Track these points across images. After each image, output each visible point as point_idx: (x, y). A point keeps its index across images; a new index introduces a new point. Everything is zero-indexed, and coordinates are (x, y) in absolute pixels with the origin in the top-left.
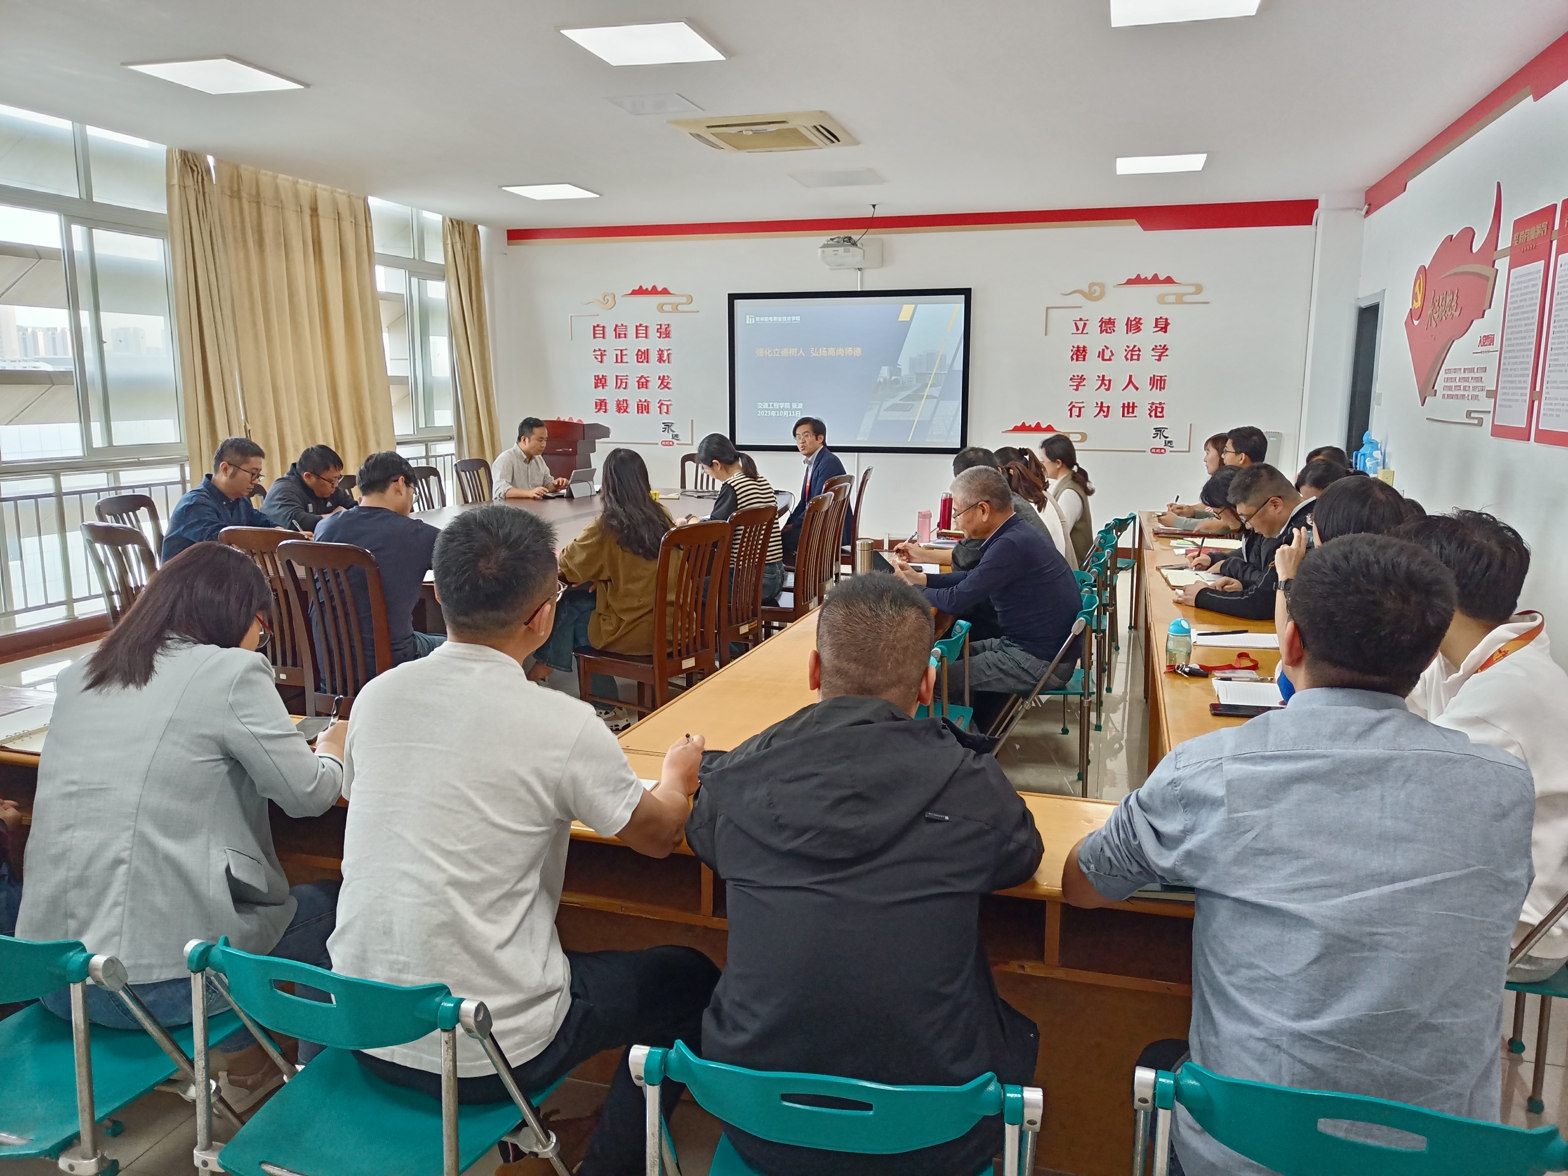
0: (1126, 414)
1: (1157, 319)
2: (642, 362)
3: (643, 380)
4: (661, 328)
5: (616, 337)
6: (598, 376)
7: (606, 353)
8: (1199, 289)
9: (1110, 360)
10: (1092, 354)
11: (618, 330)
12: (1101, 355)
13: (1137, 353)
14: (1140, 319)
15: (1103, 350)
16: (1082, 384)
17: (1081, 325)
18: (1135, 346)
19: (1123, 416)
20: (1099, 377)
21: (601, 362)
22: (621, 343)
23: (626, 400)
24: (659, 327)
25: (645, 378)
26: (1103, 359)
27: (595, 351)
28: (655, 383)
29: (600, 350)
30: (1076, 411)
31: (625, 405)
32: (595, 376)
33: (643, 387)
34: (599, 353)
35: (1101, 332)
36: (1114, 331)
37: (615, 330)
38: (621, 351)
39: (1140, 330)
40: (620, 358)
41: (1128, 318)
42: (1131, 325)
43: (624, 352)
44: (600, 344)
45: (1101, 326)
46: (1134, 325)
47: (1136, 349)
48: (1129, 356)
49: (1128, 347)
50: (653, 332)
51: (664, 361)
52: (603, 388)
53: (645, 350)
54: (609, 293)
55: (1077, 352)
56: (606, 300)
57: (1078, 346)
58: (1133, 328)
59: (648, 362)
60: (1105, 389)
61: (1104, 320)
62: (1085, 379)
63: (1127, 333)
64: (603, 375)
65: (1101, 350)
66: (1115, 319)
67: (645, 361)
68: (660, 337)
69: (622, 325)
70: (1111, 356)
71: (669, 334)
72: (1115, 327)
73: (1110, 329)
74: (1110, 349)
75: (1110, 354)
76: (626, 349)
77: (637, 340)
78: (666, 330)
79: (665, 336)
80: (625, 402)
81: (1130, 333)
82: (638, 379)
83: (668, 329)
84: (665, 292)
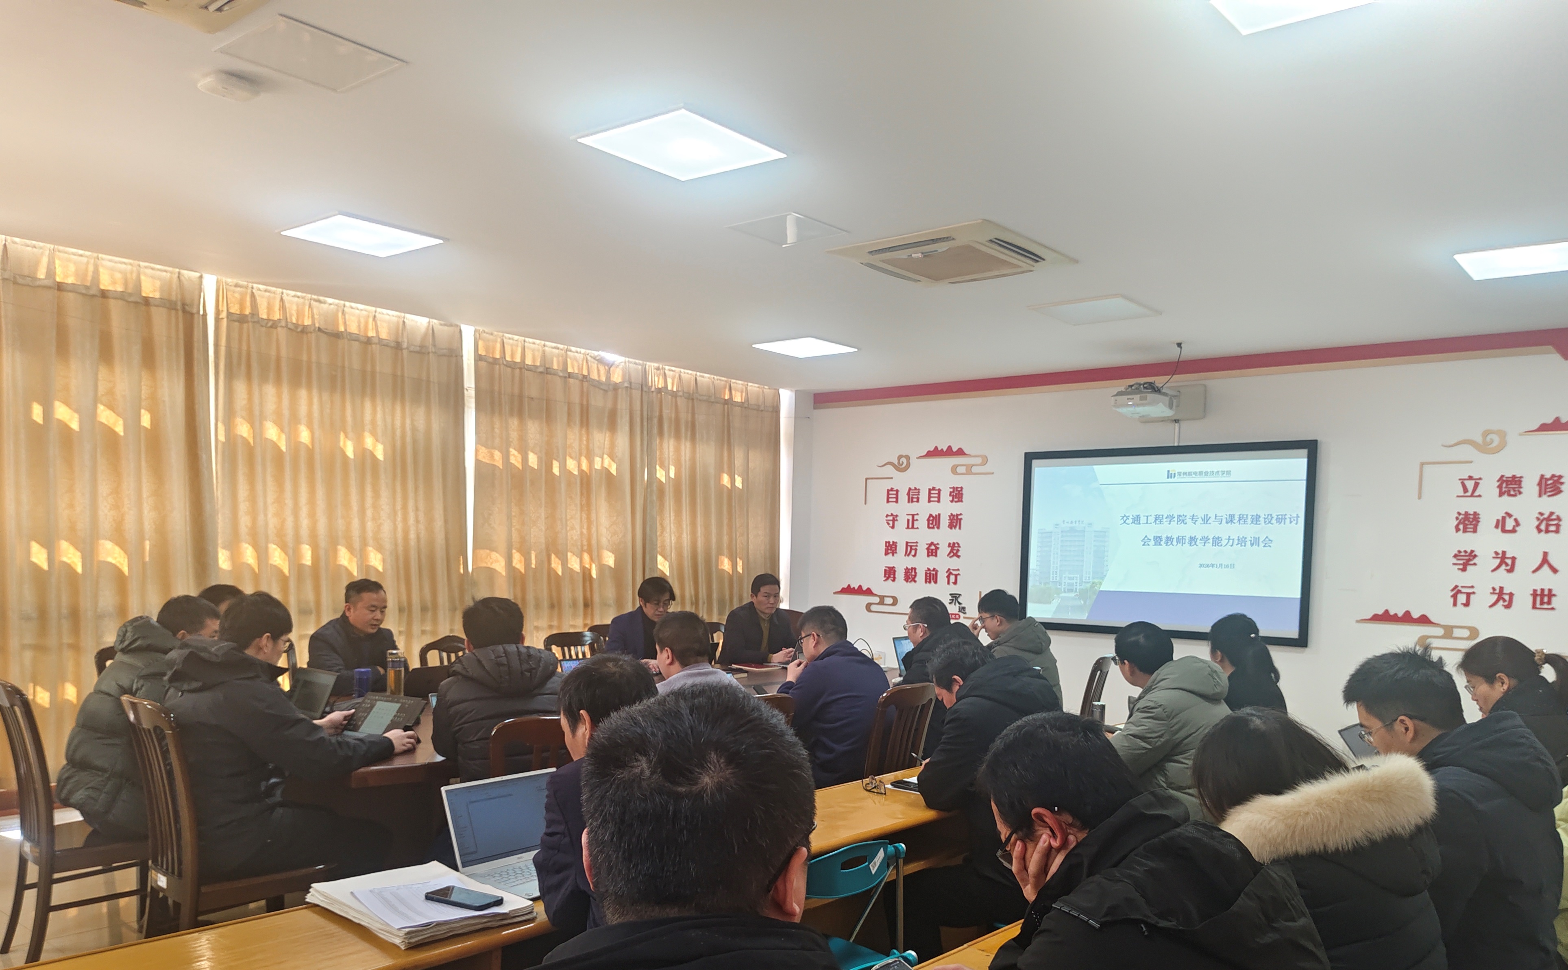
0: (1538, 606)
2: (933, 528)
3: (933, 547)
4: (954, 492)
5: (909, 502)
6: (889, 542)
7: (898, 518)
9: (1513, 531)
10: (1487, 523)
11: (911, 493)
12: (1501, 524)
13: (1556, 522)
14: (1560, 477)
15: (1504, 518)
16: (1472, 562)
17: (1470, 485)
18: (1552, 513)
19: (1534, 607)
20: (1496, 553)
21: (893, 527)
22: (913, 508)
23: (915, 569)
24: (952, 490)
25: (935, 545)
26: (1504, 531)
27: (887, 516)
28: (944, 550)
29: (892, 515)
30: (1462, 598)
31: (913, 574)
32: (886, 542)
33: (932, 555)
34: (891, 518)
35: (1501, 494)
36: (1520, 493)
37: (908, 494)
38: (913, 516)
39: (1562, 491)
40: (912, 523)
41: (1542, 476)
42: (1546, 485)
43: (916, 517)
44: (892, 508)
45: (1500, 487)
46: (1551, 486)
48: (1543, 527)
49: (1541, 514)
50: (945, 496)
51: (955, 527)
52: (893, 555)
53: (936, 515)
54: (904, 455)
55: (1464, 521)
56: (901, 462)
57: (1466, 512)
58: (1549, 490)
59: (938, 528)
60: (1505, 570)
61: (1504, 479)
62: (1475, 556)
63: (1540, 496)
64: (893, 542)
65: (1500, 518)
66: (1521, 477)
67: (935, 527)
68: (952, 501)
69: (915, 489)
70: (1514, 527)
71: (962, 497)
72: (1521, 488)
73: (1514, 491)
74: (1513, 518)
75: (1514, 523)
76: (917, 514)
77: (929, 504)
78: (959, 494)
79: (957, 500)
80: (914, 571)
81: (1544, 496)
82: (928, 546)
83: (961, 493)
84: (961, 453)
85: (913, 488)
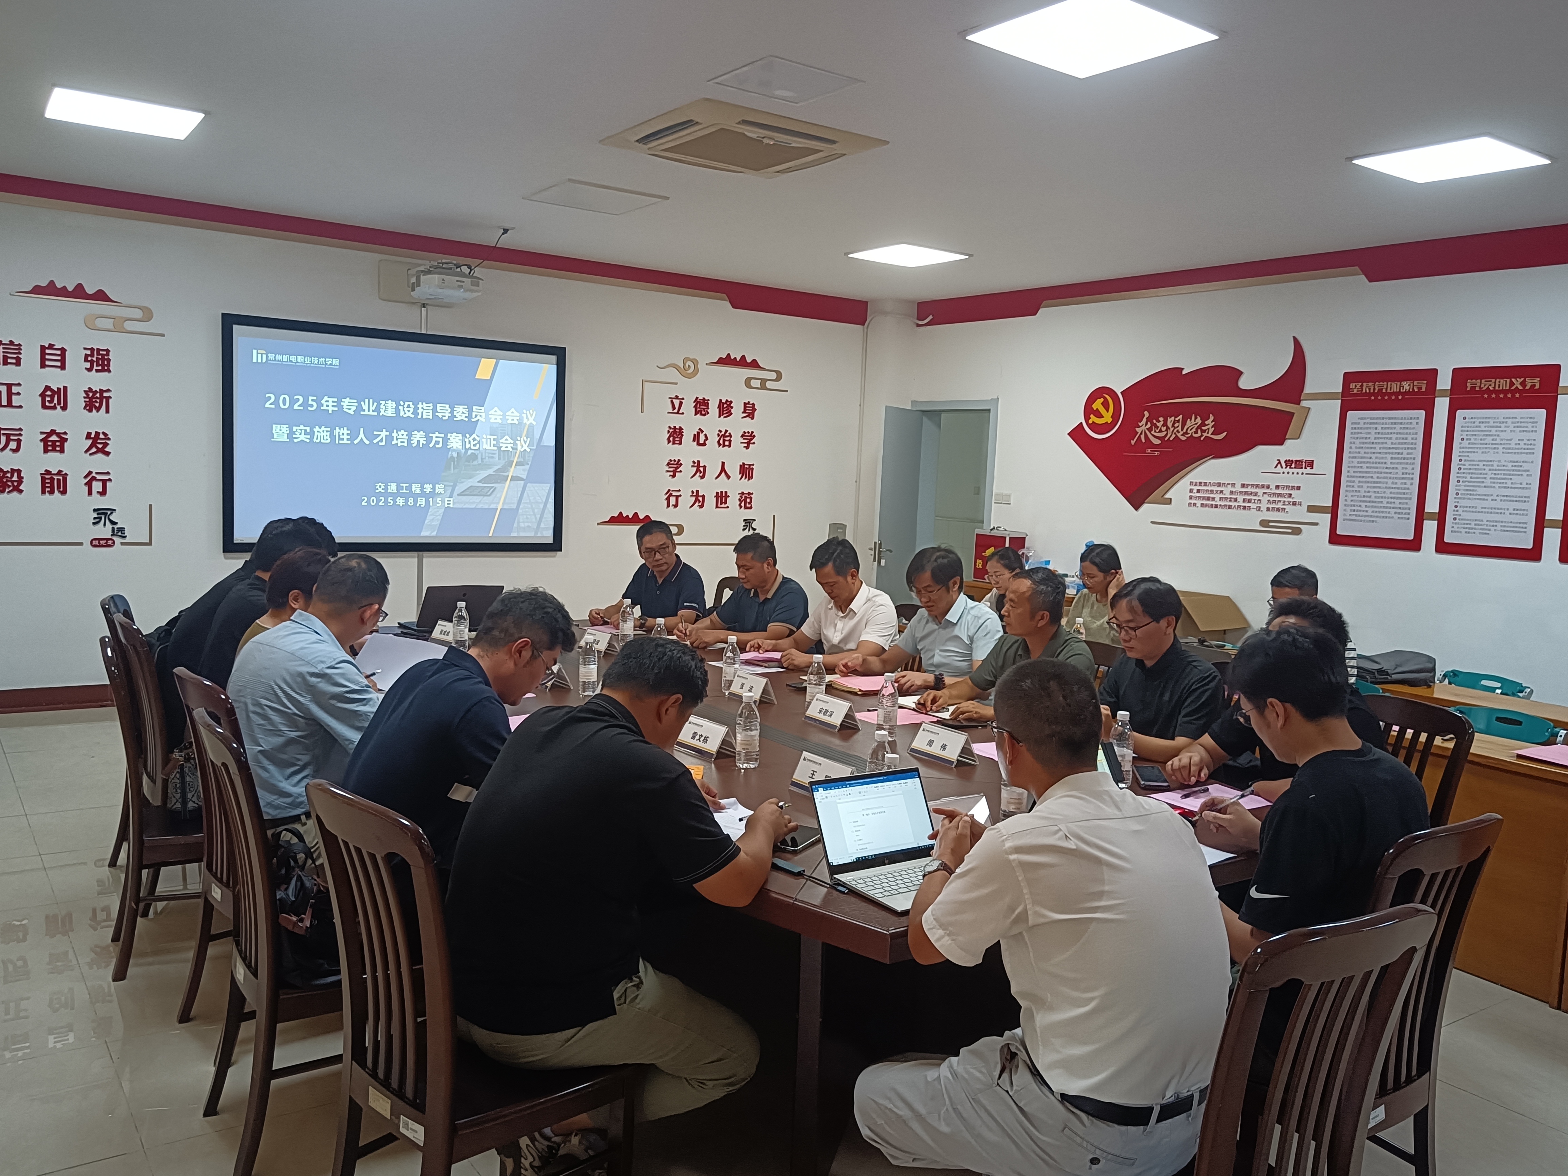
0: (719, 505)
1: (745, 404)
2: (54, 408)
3: (54, 438)
4: (92, 355)
8: (779, 376)
9: (704, 444)
10: (687, 437)
12: (696, 438)
13: (728, 439)
14: (731, 402)
15: (698, 433)
16: (679, 470)
17: (677, 402)
18: (726, 431)
19: (717, 507)
20: (694, 462)
22: (8, 373)
23: (19, 472)
24: (89, 352)
25: (58, 435)
26: (699, 444)
28: (77, 443)
30: (673, 500)
31: (15, 478)
33: (54, 450)
35: (696, 414)
36: (708, 413)
38: (9, 386)
39: (732, 414)
41: (721, 400)
42: (723, 408)
43: (15, 389)
45: (695, 407)
48: (721, 442)
49: (720, 431)
50: (75, 359)
51: (98, 409)
53: (59, 389)
55: (673, 435)
57: (674, 427)
58: (725, 412)
59: (64, 408)
60: (700, 476)
61: (698, 400)
62: (681, 465)
63: (719, 416)
66: (709, 400)
67: (58, 407)
68: (89, 370)
69: (11, 343)
70: (705, 441)
71: (109, 365)
72: (708, 409)
73: (704, 411)
74: (704, 433)
75: (704, 438)
76: (19, 385)
77: (43, 370)
78: (103, 359)
79: (100, 368)
80: (16, 474)
81: (722, 417)
82: (44, 436)
83: (106, 357)
84: (101, 296)
85: (6, 341)
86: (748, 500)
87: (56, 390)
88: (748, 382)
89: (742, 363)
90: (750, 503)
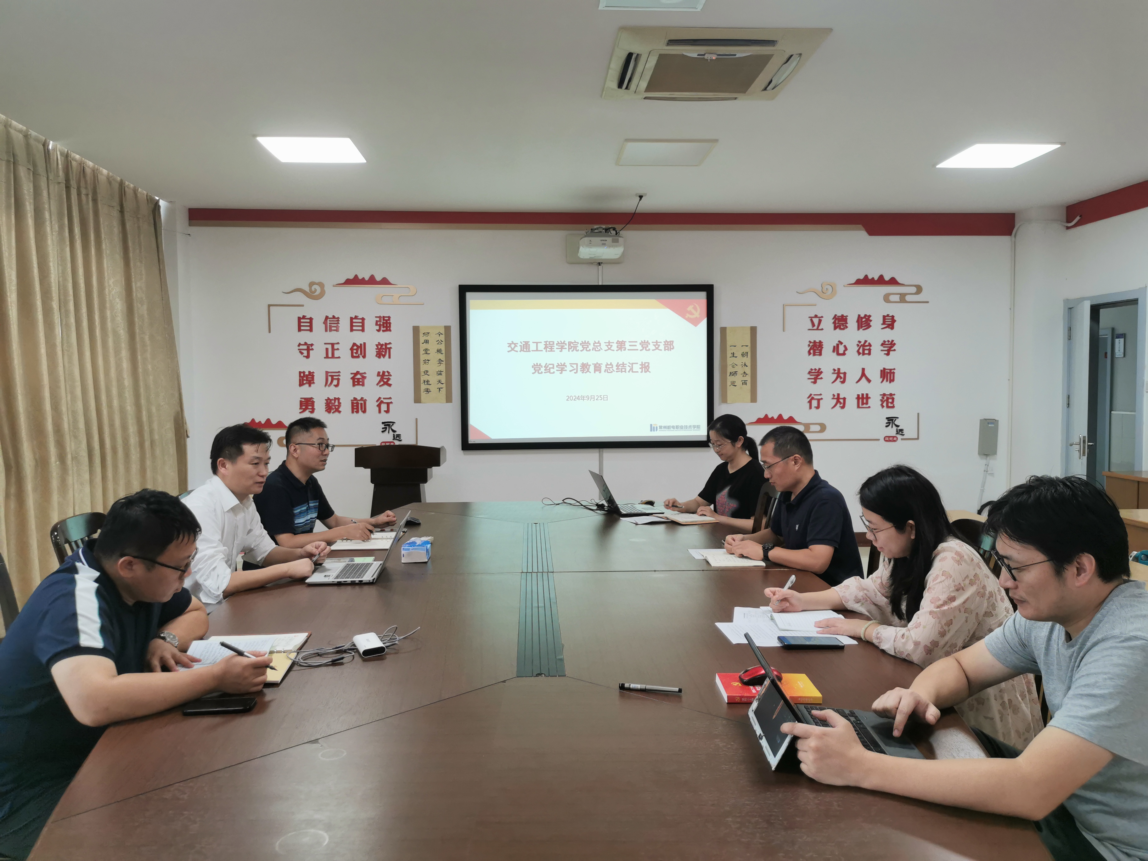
0: (860, 406)
1: (884, 317)
2: (358, 357)
3: (359, 376)
4: (380, 321)
5: (326, 331)
6: (304, 372)
7: (313, 347)
8: (919, 289)
9: (844, 354)
10: (827, 349)
11: (328, 322)
12: (836, 349)
13: (868, 348)
14: (870, 316)
15: (838, 345)
16: (819, 377)
17: (816, 321)
18: (866, 341)
19: (858, 407)
20: (834, 370)
21: (308, 357)
22: (332, 337)
23: (339, 399)
24: (378, 319)
25: (361, 374)
26: (838, 354)
27: (300, 345)
28: (372, 379)
29: (306, 344)
30: (815, 403)
31: (337, 404)
32: (300, 373)
33: (358, 384)
34: (305, 347)
35: (835, 328)
36: (847, 327)
37: (325, 322)
38: (333, 345)
39: (871, 326)
40: (331, 352)
41: (859, 316)
42: (862, 322)
43: (336, 347)
44: (305, 337)
45: (834, 323)
46: (864, 322)
47: (867, 344)
48: (861, 351)
49: (860, 342)
50: (370, 325)
51: (384, 356)
52: (310, 386)
53: (361, 344)
54: (317, 281)
55: (814, 348)
56: (313, 289)
57: (815, 341)
58: (863, 325)
59: (364, 357)
60: (840, 381)
61: (837, 317)
62: (822, 372)
63: (858, 329)
64: (309, 372)
65: (835, 345)
66: (847, 316)
67: (361, 356)
68: (379, 331)
69: (334, 317)
70: (844, 351)
71: (390, 326)
72: (847, 323)
73: (843, 326)
74: (843, 345)
75: (844, 349)
76: (338, 343)
77: (352, 333)
78: (387, 323)
79: (385, 329)
80: (337, 401)
81: (861, 330)
82: (353, 375)
83: (388, 322)
84: (385, 282)
85: (330, 316)
86: (890, 401)
87: (359, 345)
88: (886, 298)
89: (881, 281)
90: (892, 403)
